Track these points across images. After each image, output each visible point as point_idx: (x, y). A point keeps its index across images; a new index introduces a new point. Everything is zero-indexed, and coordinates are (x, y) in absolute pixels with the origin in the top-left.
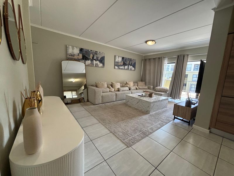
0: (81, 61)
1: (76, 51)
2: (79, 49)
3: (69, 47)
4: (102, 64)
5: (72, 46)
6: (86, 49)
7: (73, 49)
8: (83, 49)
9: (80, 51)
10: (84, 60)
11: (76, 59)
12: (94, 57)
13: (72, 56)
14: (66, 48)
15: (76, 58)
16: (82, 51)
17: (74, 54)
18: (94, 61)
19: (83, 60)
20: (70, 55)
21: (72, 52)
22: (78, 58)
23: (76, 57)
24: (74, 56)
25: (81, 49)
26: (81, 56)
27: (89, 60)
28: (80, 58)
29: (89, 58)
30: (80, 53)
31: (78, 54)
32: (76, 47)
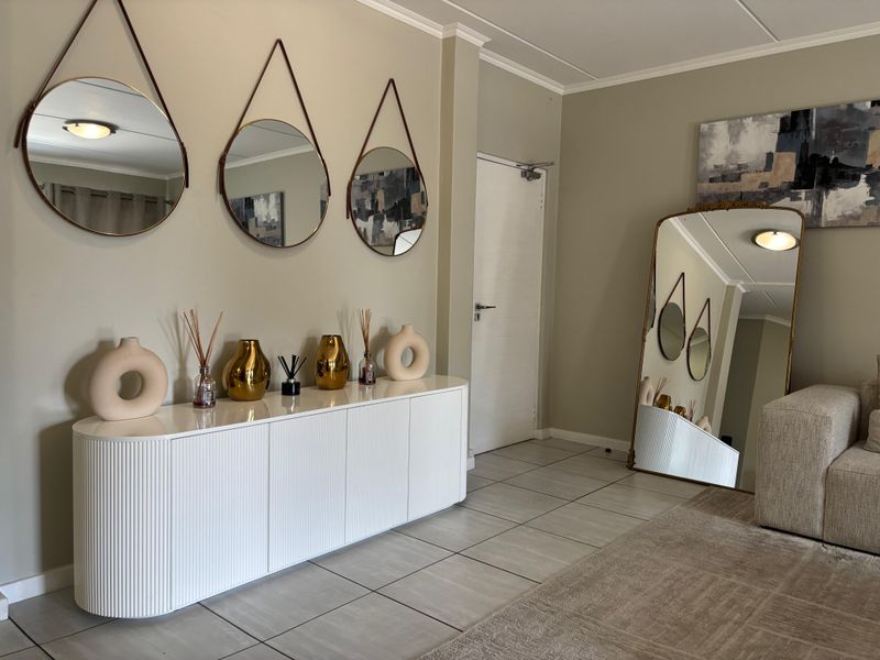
0: (786, 202)
1: (759, 140)
2: (777, 126)
3: (711, 134)
5: (729, 119)
6: (834, 108)
7: (735, 136)
8: (807, 113)
9: (783, 130)
10: (809, 186)
11: (754, 194)
13: (724, 178)
14: (699, 139)
15: (755, 187)
16: (802, 126)
17: (740, 167)
19: (803, 193)
20: (711, 180)
21: (728, 158)
22: (764, 184)
23: (749, 184)
24: (738, 178)
25: (795, 114)
26: (788, 166)
27: (856, 179)
28: (774, 184)
29: (855, 163)
30: (780, 148)
31: (770, 156)
32: (759, 116)
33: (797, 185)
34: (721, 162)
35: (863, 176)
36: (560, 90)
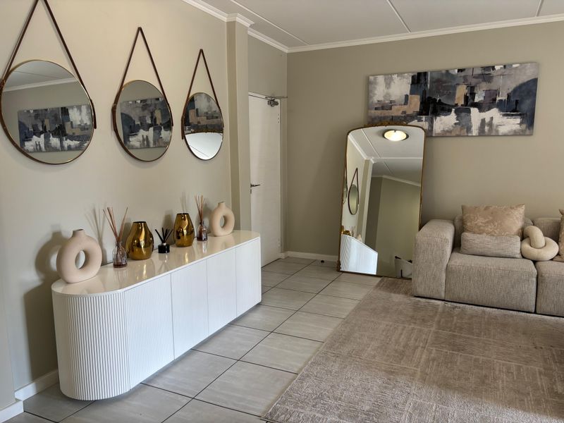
0: (415, 122)
1: (400, 88)
2: (410, 80)
3: (375, 83)
4: (518, 120)
5: (385, 75)
6: (439, 72)
7: (388, 85)
8: (425, 74)
9: (413, 83)
10: (427, 114)
11: (399, 117)
12: (473, 94)
13: (383, 108)
14: (369, 85)
15: (399, 114)
16: (423, 81)
17: (391, 102)
18: (474, 111)
19: (424, 118)
20: (376, 109)
21: (385, 97)
22: (404, 112)
23: (396, 111)
24: (391, 109)
25: (419, 74)
26: (416, 102)
27: (450, 111)
28: (410, 112)
29: (450, 102)
30: (412, 92)
31: (407, 96)
32: (400, 74)
33: (421, 113)
34: (381, 98)
35: (454, 110)
36: (286, 50)
